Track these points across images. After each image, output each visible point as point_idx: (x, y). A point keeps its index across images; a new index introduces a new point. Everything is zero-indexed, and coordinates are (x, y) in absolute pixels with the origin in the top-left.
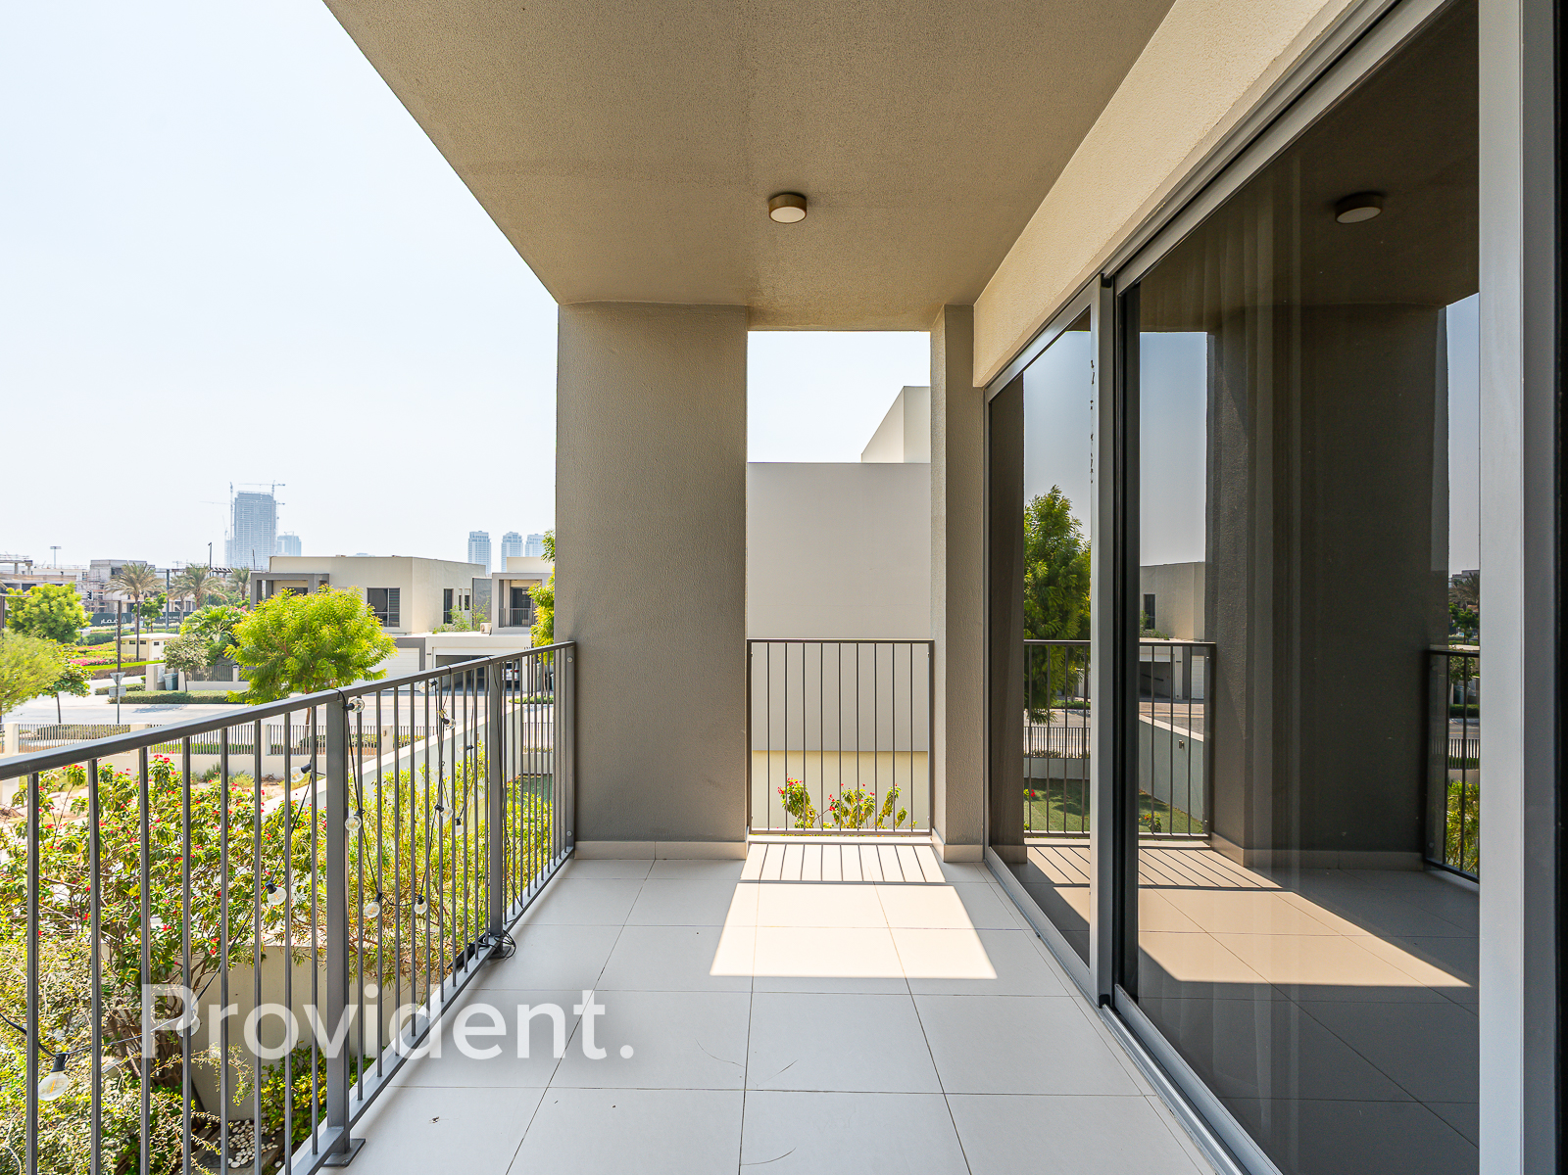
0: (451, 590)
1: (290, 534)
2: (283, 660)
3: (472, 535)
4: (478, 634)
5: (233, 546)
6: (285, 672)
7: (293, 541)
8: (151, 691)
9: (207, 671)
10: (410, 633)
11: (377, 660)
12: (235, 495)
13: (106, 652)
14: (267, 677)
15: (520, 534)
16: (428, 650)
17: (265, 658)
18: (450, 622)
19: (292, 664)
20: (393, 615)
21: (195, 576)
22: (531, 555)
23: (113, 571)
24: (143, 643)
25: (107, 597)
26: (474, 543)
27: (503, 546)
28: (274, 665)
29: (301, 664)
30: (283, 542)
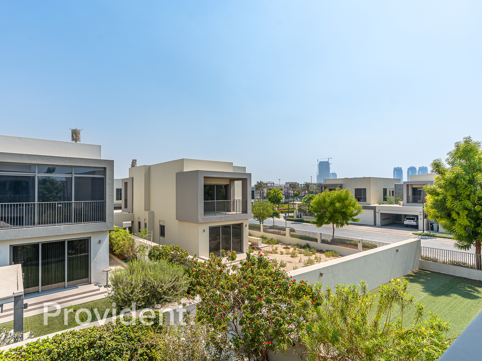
0: (386, 189)
1: (334, 173)
2: (325, 212)
3: (395, 169)
4: (398, 206)
5: (318, 177)
6: (326, 217)
7: (335, 174)
8: (295, 218)
9: (308, 213)
10: (370, 204)
11: (356, 214)
12: (319, 163)
13: (286, 206)
14: (321, 218)
15: (415, 167)
16: (377, 211)
17: (320, 211)
18: (385, 201)
19: (328, 214)
20: (364, 198)
21: (307, 186)
22: (420, 174)
23: (290, 185)
24: (295, 204)
25: (289, 192)
26: (396, 172)
27: (408, 172)
28: (323, 214)
29: (331, 215)
30: (332, 175)
